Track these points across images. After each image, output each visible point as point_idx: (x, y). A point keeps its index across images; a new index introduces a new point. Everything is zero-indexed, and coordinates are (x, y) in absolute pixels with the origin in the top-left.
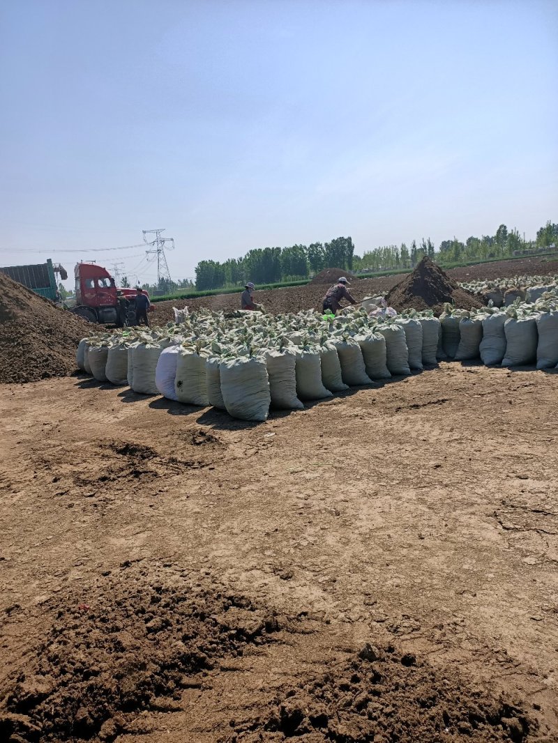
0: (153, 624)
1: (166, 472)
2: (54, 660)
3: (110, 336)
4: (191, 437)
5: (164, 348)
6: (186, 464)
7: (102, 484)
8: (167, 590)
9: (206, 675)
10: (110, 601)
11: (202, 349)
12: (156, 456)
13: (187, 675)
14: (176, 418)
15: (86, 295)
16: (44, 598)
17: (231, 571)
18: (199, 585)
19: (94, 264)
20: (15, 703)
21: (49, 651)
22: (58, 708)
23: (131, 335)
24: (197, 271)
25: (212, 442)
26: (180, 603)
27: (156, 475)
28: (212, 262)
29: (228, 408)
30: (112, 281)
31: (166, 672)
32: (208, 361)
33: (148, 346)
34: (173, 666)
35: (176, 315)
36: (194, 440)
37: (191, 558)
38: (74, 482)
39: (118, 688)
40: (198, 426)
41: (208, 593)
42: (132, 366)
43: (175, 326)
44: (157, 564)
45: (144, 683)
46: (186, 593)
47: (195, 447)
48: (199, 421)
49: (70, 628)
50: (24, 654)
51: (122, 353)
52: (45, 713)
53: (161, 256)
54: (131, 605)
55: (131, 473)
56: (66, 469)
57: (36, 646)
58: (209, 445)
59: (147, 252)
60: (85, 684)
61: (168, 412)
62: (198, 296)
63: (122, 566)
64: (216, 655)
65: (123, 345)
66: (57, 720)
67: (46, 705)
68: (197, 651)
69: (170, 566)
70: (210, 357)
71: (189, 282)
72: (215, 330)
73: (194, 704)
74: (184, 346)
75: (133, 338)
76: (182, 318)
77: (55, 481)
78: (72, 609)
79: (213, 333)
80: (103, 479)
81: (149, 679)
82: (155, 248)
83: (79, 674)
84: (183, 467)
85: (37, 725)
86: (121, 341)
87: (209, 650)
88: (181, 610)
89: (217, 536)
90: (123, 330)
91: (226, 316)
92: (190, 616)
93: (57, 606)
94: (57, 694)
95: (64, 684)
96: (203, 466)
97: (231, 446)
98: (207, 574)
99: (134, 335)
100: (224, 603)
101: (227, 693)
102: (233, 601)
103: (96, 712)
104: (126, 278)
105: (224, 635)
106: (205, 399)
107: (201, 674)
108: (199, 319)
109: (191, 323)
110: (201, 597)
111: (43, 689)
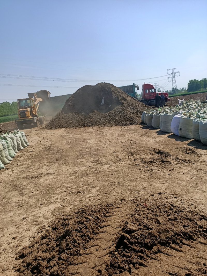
0: (171, 217)
1: (174, 162)
2: (137, 220)
3: (153, 110)
4: (185, 151)
5: (175, 115)
6: (183, 160)
7: (151, 163)
8: (176, 206)
9: (192, 242)
10: (154, 205)
11: (191, 116)
12: (171, 156)
13: (185, 240)
14: (178, 142)
15: (145, 96)
16: (132, 199)
17: (203, 206)
18: (189, 208)
19: (149, 84)
20: (125, 230)
21: (135, 217)
22: (139, 236)
23: (162, 110)
24: (188, 84)
25: (194, 153)
26: (181, 213)
27: (171, 163)
28: (195, 80)
29: (202, 140)
30: (155, 90)
31: (176, 236)
32: (194, 120)
33: (168, 114)
34: (179, 235)
35: (179, 102)
36: (186, 151)
37: (185, 197)
38: (141, 161)
39: (159, 237)
40: (189, 147)
41: (192, 211)
42: (161, 122)
43: (179, 106)
44: (172, 196)
45: (168, 238)
46: (183, 209)
47: (187, 154)
48: (188, 144)
49: (141, 211)
50: (127, 215)
51: (158, 117)
52: (135, 237)
53: (174, 79)
54: (162, 208)
55: (161, 161)
56: (138, 156)
57: (130, 214)
58: (193, 154)
59: (168, 78)
60: (147, 231)
61: (175, 140)
62: (188, 94)
63: (158, 194)
64: (197, 236)
65: (158, 114)
66: (138, 240)
67: (135, 234)
68: (189, 232)
69: (177, 198)
70: (195, 119)
71: (185, 89)
72: (197, 108)
73: (188, 251)
74: (184, 114)
75: (162, 111)
76: (182, 103)
77: (135, 160)
78: (141, 205)
79: (196, 109)
80: (151, 162)
81: (170, 237)
82: (172, 76)
83: (145, 227)
84: (181, 162)
85: (132, 240)
86: (158, 112)
87: (194, 233)
88: (181, 215)
89: (196, 191)
90: (159, 108)
91: (202, 102)
92: (185, 218)
93: (136, 202)
94: (138, 232)
95: (141, 229)
96: (190, 162)
97: (202, 156)
98: (192, 204)
99: (163, 110)
100: (200, 217)
101: (202, 252)
102: (204, 217)
103: (152, 242)
104: (159, 89)
105: (200, 229)
106: (191, 136)
107: (191, 241)
108: (189, 104)
109: (186, 105)
110: (190, 212)
111: (134, 228)
